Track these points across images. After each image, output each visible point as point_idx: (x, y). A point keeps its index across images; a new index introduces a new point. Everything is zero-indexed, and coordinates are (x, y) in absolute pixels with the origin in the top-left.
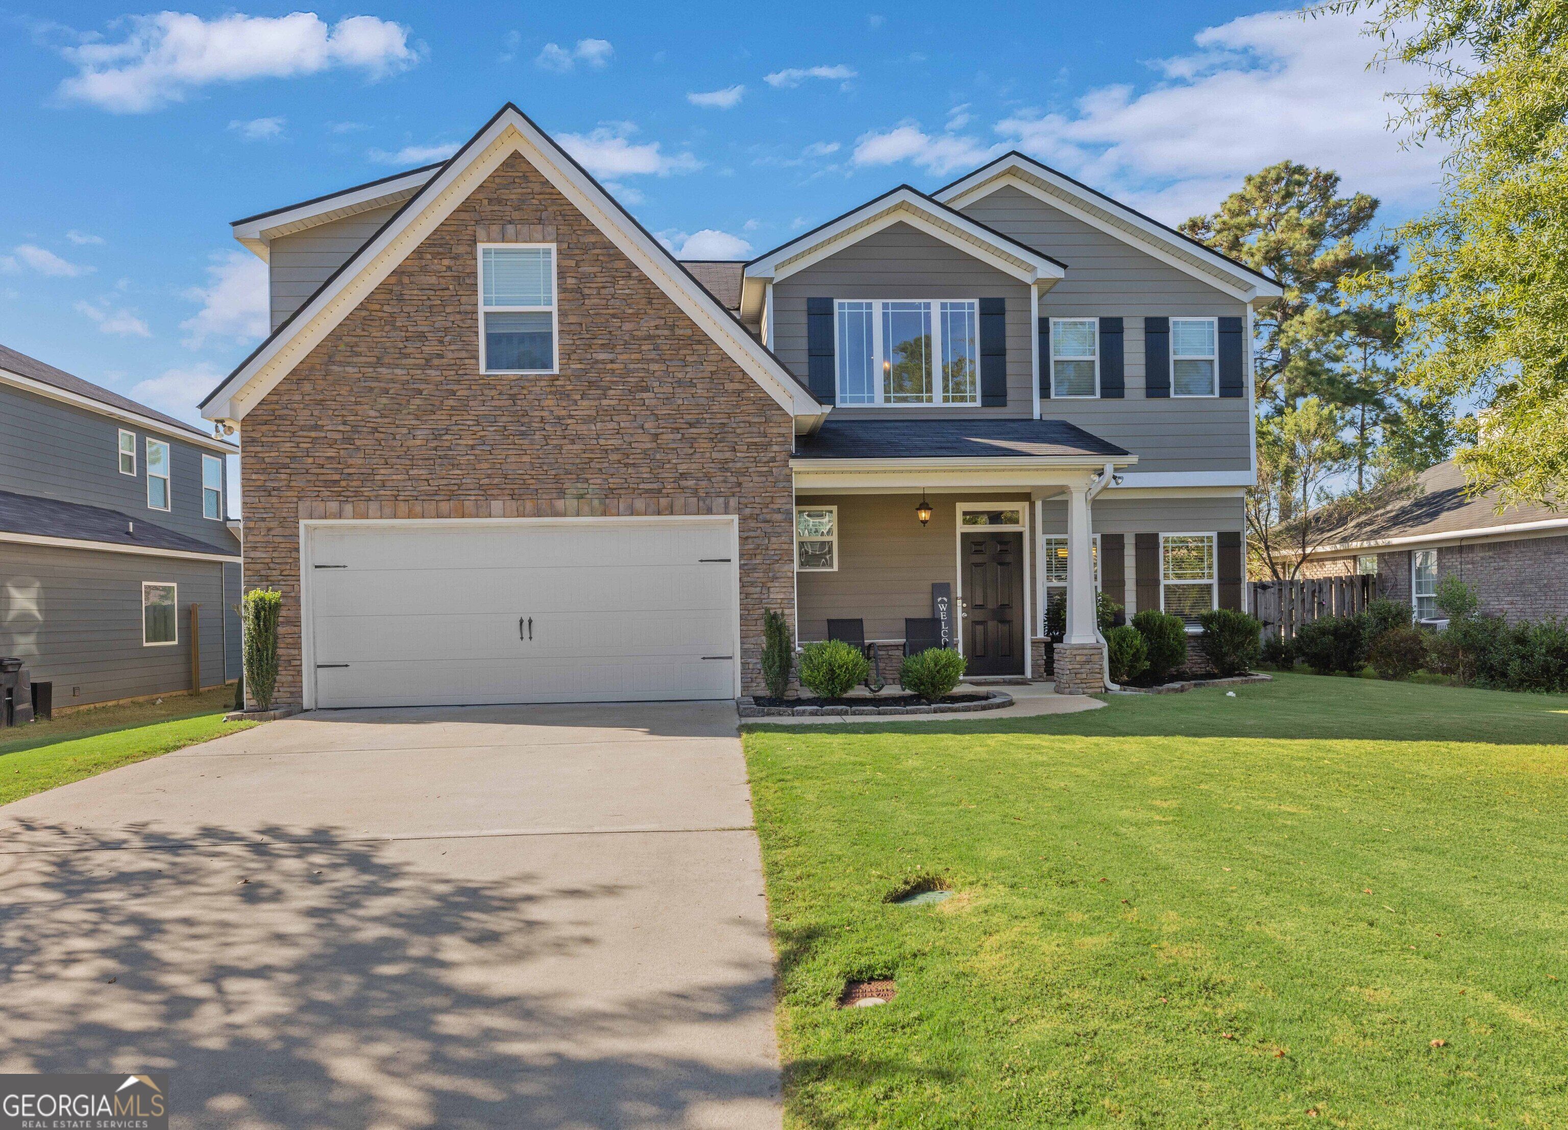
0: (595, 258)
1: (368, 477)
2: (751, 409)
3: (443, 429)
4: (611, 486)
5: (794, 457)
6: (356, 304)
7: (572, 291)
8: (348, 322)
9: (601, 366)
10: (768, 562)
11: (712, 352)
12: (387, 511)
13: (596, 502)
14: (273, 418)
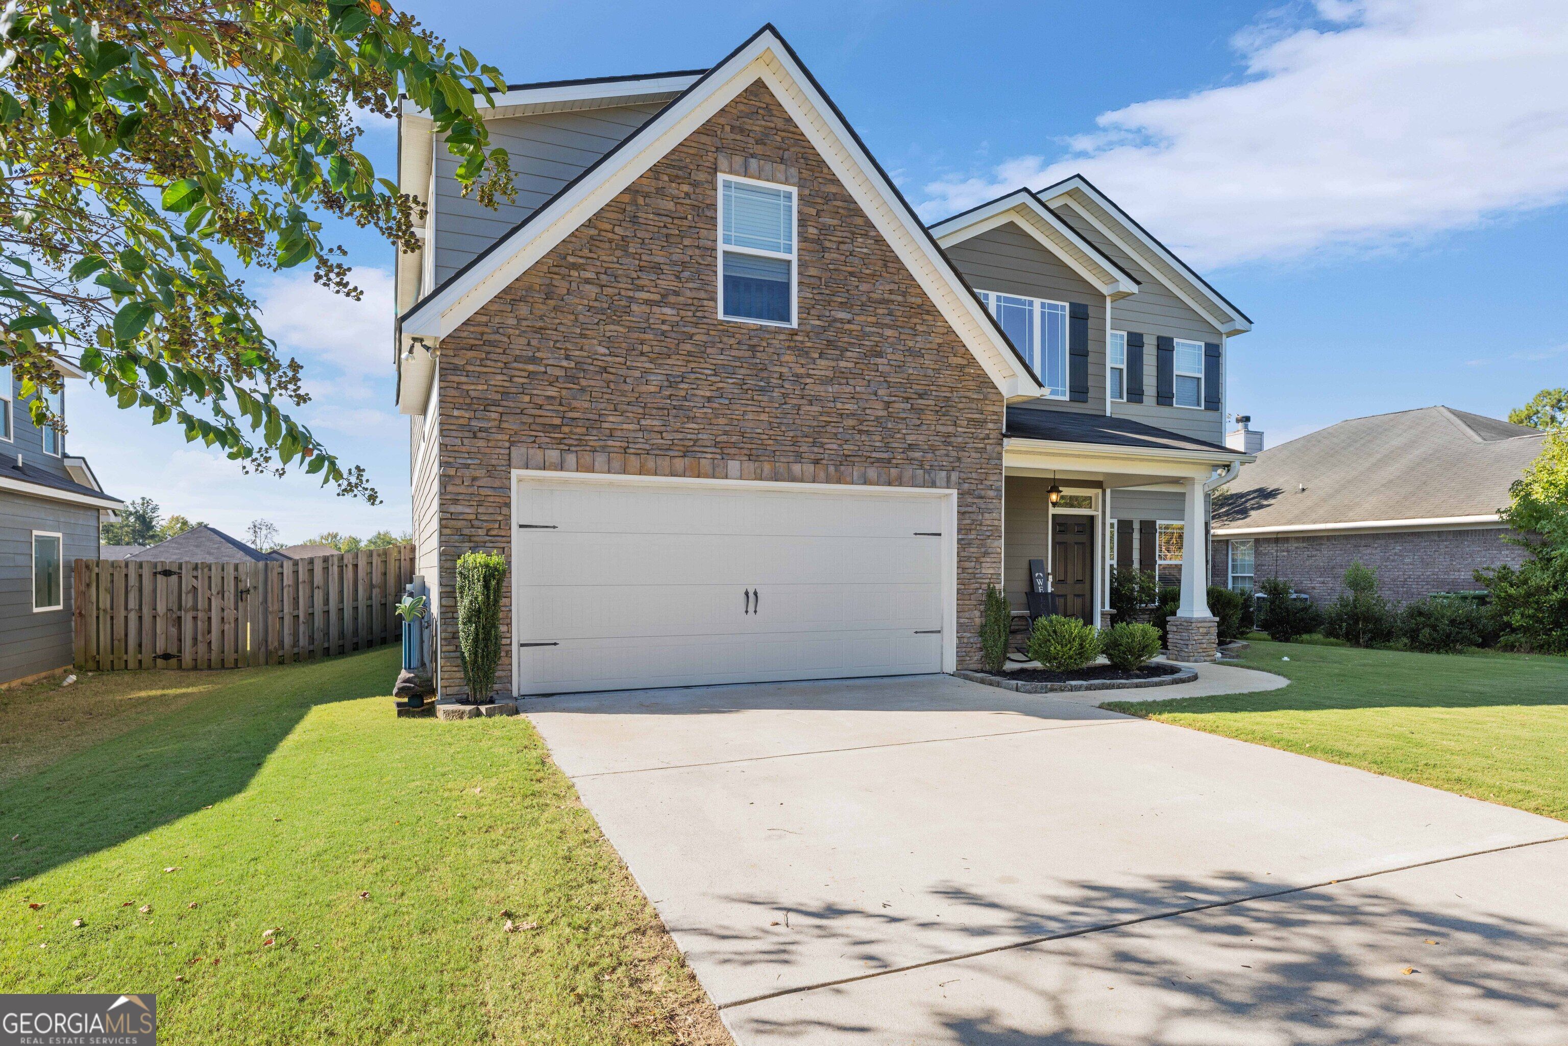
0: (835, 210)
1: (593, 424)
2: (972, 384)
3: (679, 376)
4: (846, 452)
5: (1005, 436)
6: (583, 220)
7: (813, 241)
8: (573, 239)
9: (839, 325)
10: (982, 537)
11: (939, 324)
12: (616, 464)
13: (832, 469)
14: (481, 343)
